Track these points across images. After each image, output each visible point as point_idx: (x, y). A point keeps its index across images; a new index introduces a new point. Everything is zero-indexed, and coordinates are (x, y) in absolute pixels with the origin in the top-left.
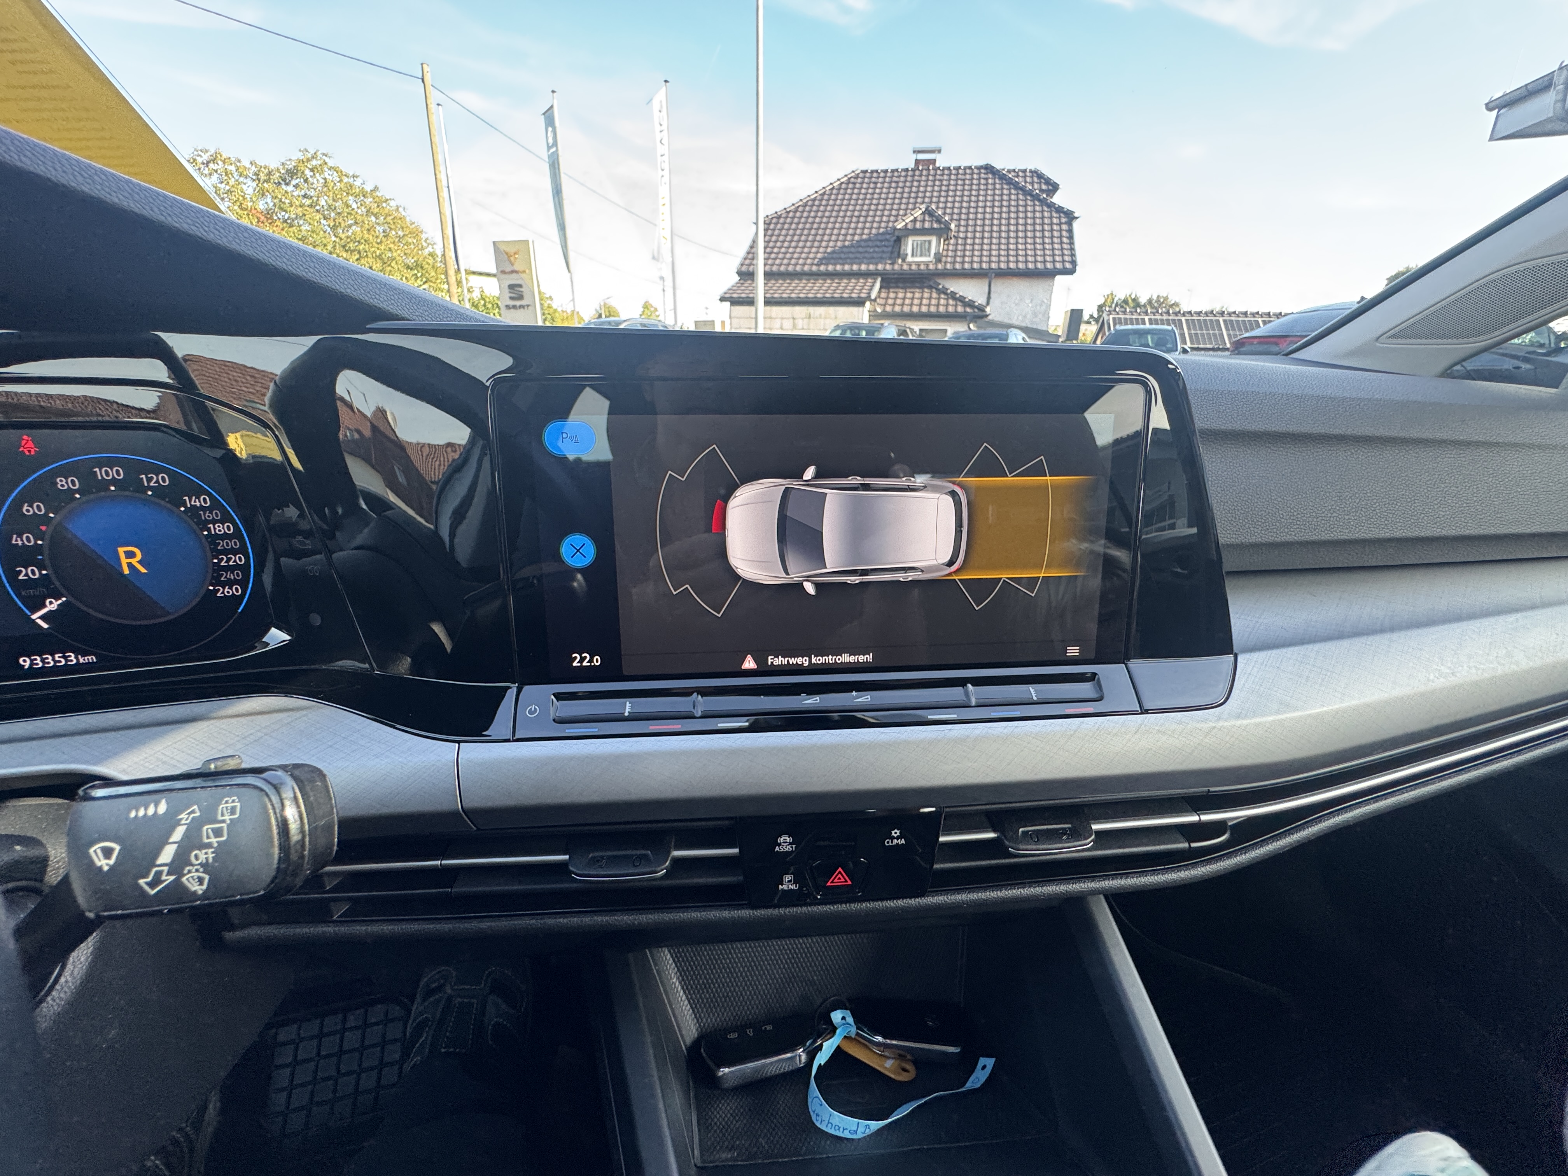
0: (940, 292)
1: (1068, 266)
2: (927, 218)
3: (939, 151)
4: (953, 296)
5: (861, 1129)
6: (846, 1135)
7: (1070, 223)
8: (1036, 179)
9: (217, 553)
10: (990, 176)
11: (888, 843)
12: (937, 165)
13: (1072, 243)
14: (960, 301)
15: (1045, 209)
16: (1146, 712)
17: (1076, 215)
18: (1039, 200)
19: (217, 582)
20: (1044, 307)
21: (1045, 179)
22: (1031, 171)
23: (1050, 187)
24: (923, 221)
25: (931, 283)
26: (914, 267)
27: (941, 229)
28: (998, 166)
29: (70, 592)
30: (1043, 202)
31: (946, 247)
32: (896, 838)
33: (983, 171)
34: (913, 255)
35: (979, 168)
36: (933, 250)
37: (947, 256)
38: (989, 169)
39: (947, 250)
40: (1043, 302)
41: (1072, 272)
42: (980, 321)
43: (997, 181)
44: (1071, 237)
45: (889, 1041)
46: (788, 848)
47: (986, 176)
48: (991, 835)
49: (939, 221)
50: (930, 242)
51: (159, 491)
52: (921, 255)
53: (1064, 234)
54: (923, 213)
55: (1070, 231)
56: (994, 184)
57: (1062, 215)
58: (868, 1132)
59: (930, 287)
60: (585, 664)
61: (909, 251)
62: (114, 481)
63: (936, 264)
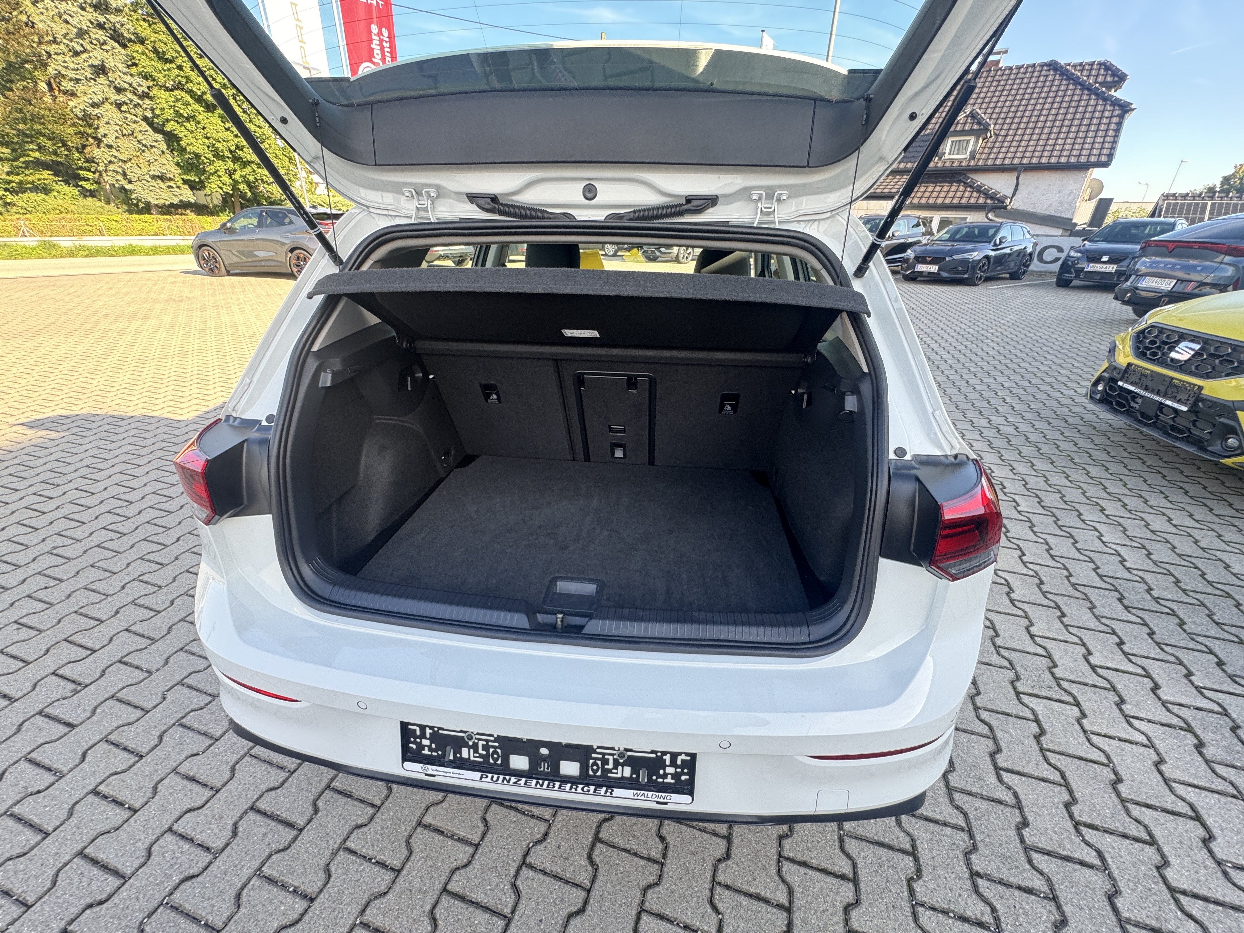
0: (967, 185)
1: (1104, 159)
2: (969, 121)
3: (1005, 52)
4: (978, 189)
7: (1122, 117)
8: (1102, 72)
10: (1052, 72)
12: (1000, 65)
13: (1116, 136)
14: (984, 194)
15: (1101, 102)
17: (1133, 107)
18: (1097, 94)
20: (1071, 198)
21: (1112, 71)
24: (965, 123)
26: (948, 164)
27: (980, 129)
28: (1062, 62)
31: (984, 144)
34: (950, 154)
36: (970, 148)
37: (981, 153)
38: (1053, 66)
39: (984, 148)
43: (1057, 77)
44: (1118, 131)
47: (1047, 73)
49: (979, 123)
50: (968, 141)
52: (958, 154)
53: (1113, 126)
55: (1120, 124)
56: (1053, 80)
57: (1117, 108)
59: (959, 182)
61: (947, 151)
63: (969, 161)
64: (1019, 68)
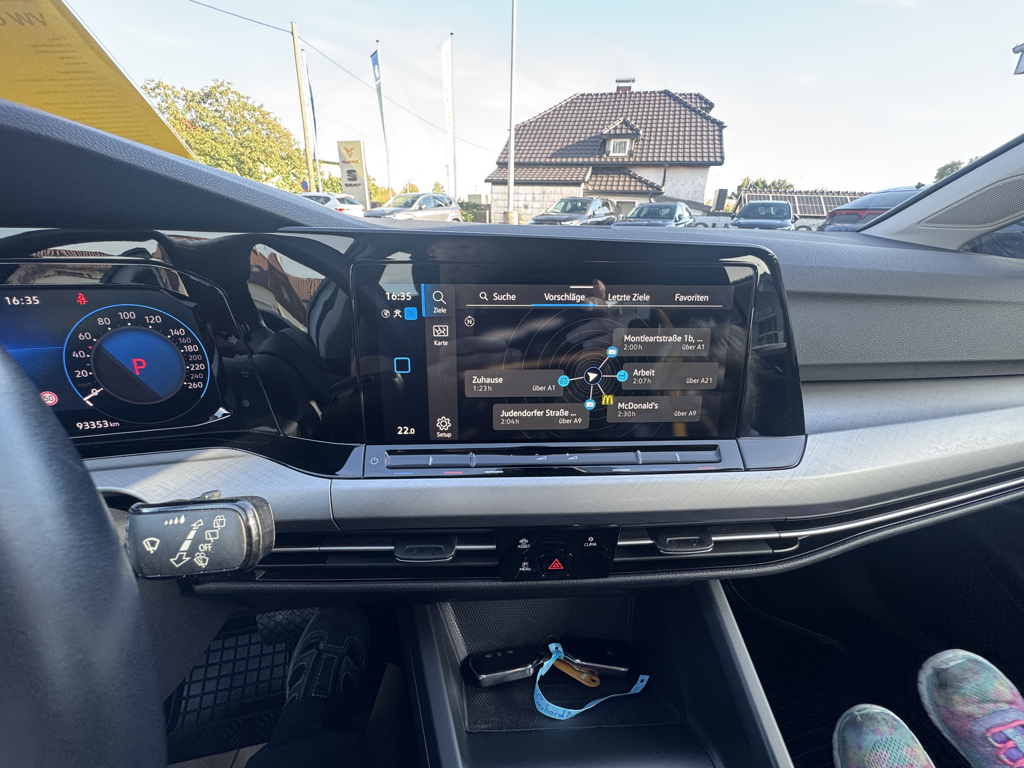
0: (631, 177)
1: (718, 159)
2: (624, 127)
3: (633, 81)
4: (640, 179)
5: (566, 714)
6: (557, 717)
7: (720, 131)
8: (698, 100)
9: (189, 363)
10: (667, 98)
11: (586, 545)
12: (632, 90)
13: (721, 144)
14: (645, 183)
15: (704, 120)
16: (748, 470)
17: (725, 125)
18: (700, 115)
19: (189, 380)
20: (700, 188)
21: (704, 100)
22: (695, 95)
23: (708, 106)
24: (621, 129)
25: (625, 171)
26: (614, 160)
27: (633, 134)
28: (673, 91)
29: (105, 386)
30: (703, 116)
31: (636, 147)
32: (591, 542)
33: (662, 94)
34: (613, 152)
35: (660, 92)
36: (627, 149)
37: (636, 153)
38: (667, 93)
39: (637, 149)
40: (701, 184)
41: (720, 164)
42: (657, 196)
43: (672, 101)
44: (721, 140)
45: (584, 663)
46: (526, 546)
47: (665, 98)
48: (650, 542)
49: (632, 129)
50: (625, 143)
51: (155, 325)
52: (619, 152)
53: (717, 137)
54: (622, 123)
55: (721, 136)
56: (670, 103)
57: (715, 125)
58: (570, 716)
59: (625, 174)
60: (405, 433)
61: (611, 149)
62: (130, 320)
63: (629, 157)
64: (645, 93)
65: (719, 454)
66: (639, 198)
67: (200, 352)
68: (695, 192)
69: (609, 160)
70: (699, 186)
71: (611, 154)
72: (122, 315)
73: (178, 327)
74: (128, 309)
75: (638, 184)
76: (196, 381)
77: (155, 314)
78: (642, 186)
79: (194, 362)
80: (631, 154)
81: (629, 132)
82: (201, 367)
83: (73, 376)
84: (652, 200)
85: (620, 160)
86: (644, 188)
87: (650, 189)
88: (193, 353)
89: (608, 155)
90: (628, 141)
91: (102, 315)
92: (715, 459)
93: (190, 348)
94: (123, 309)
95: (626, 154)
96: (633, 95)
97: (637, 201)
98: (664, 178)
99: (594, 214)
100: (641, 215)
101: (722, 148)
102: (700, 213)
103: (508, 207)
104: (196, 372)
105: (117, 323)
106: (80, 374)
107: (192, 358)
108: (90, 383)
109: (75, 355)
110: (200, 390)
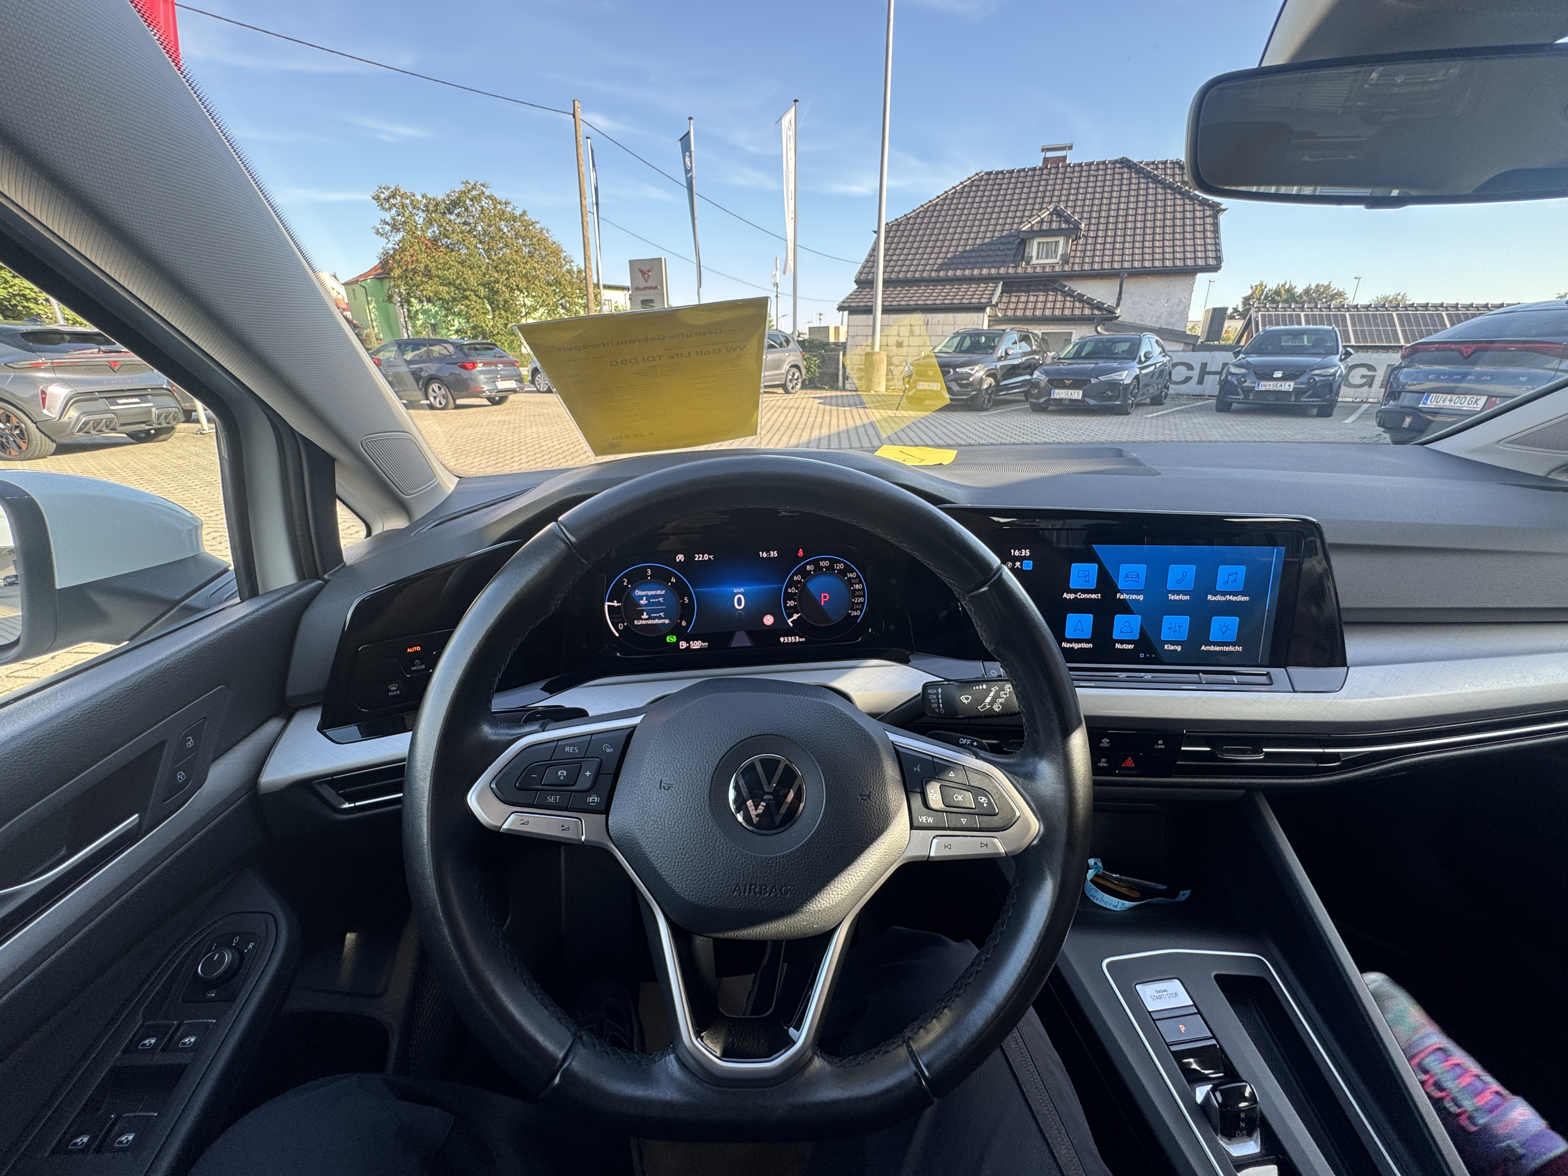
0: (1066, 294)
1: (1212, 262)
2: (1055, 218)
3: (1070, 148)
4: (1080, 298)
5: (1120, 905)
6: (1112, 908)
7: (1215, 216)
8: (1177, 171)
9: (854, 597)
10: (1126, 170)
11: (1156, 747)
12: (1068, 162)
13: (1216, 238)
14: (1088, 303)
15: (1187, 201)
16: (1295, 692)
17: (1223, 207)
18: (1181, 193)
19: (853, 609)
20: (1181, 307)
22: (1172, 162)
24: (1051, 222)
25: (1057, 286)
26: (1038, 270)
27: (1069, 228)
28: (1135, 160)
29: (802, 612)
31: (1074, 248)
32: (1160, 745)
33: (1118, 165)
34: (1037, 258)
35: (1114, 162)
37: (1075, 257)
38: (1125, 163)
39: (1076, 251)
40: (1181, 301)
41: (1216, 268)
42: (1107, 323)
43: (1133, 175)
44: (1216, 231)
45: (1123, 877)
46: (1107, 745)
47: (1121, 171)
48: (1208, 749)
49: (1067, 221)
50: (1057, 243)
51: (839, 570)
52: (1047, 258)
53: (1208, 227)
54: (1051, 214)
55: (1216, 225)
56: (1130, 178)
57: (1206, 208)
58: (1123, 908)
59: (1056, 290)
61: (1034, 254)
62: (825, 567)
63: (1063, 265)
64: (1089, 165)
65: (1270, 678)
66: (1078, 327)
67: (863, 589)
68: (1171, 314)
69: (1029, 270)
70: (1179, 304)
71: (1034, 261)
72: (822, 564)
73: (852, 571)
74: (825, 559)
75: (1077, 304)
76: (856, 610)
77: (840, 562)
78: (1083, 308)
79: (858, 596)
80: (1065, 260)
81: (1064, 226)
82: (861, 600)
83: (785, 604)
84: (1099, 329)
85: (1047, 269)
86: (1087, 312)
87: (1096, 312)
88: (859, 590)
89: (1028, 263)
90: (1061, 240)
91: (809, 563)
92: (1267, 682)
93: (857, 587)
94: (822, 559)
95: (1057, 260)
96: (1069, 169)
97: (1074, 332)
98: (1120, 293)
99: (1007, 354)
100: (1083, 354)
101: (1217, 244)
102: (1181, 347)
103: (873, 345)
104: (858, 603)
105: (818, 568)
106: (791, 603)
107: (857, 593)
108: (794, 610)
109: (789, 591)
110: (858, 617)
